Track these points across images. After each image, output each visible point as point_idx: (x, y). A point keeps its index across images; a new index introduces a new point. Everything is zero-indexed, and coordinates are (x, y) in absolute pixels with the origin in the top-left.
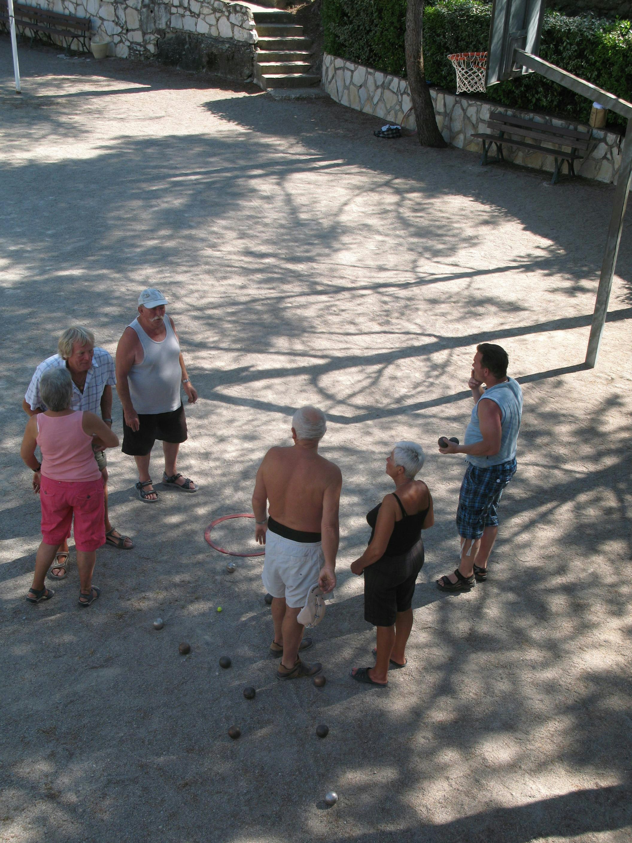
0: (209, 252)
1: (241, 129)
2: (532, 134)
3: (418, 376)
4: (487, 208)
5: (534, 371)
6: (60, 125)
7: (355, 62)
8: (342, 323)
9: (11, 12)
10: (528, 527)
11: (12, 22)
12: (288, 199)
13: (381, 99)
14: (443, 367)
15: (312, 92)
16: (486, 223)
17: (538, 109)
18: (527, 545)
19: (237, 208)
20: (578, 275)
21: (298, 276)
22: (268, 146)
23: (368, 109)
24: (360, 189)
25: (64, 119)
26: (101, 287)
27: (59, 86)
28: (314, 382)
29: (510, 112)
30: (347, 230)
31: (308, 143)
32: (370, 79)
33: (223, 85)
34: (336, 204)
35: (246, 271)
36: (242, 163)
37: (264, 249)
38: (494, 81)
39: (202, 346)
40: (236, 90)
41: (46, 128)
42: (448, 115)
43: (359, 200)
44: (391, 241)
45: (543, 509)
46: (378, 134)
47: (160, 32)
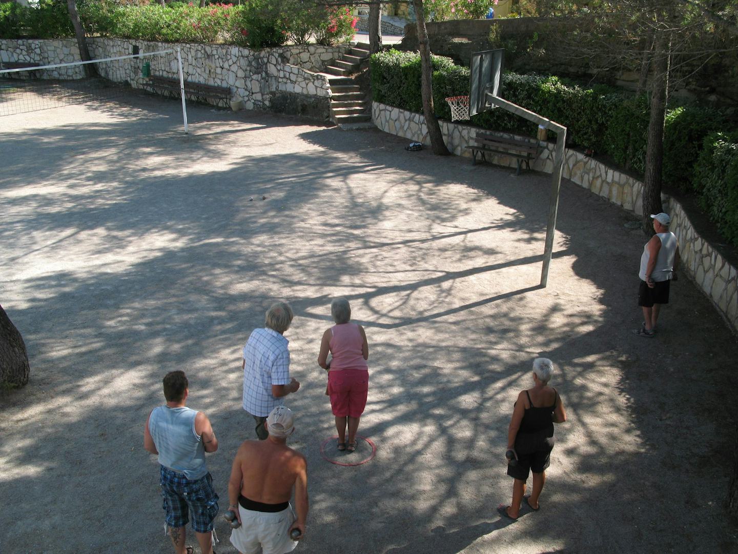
0: (302, 224)
1: (321, 149)
2: (502, 145)
3: (433, 297)
4: (476, 191)
5: (508, 291)
6: (209, 151)
7: (392, 106)
8: (386, 265)
9: (182, 86)
10: (503, 389)
11: (183, 92)
12: (350, 191)
13: (409, 128)
14: (449, 292)
15: (366, 125)
16: (474, 200)
17: (505, 130)
18: (503, 400)
19: (317, 196)
20: (533, 231)
21: (356, 238)
22: (336, 158)
23: (401, 134)
24: (395, 182)
25: (212, 147)
26: (234, 249)
27: (209, 129)
28: (366, 303)
29: (488, 133)
30: (387, 208)
31: (363, 155)
32: (402, 115)
33: (311, 123)
34: (380, 192)
35: (323, 236)
36: (322, 170)
37: (337, 221)
38: (474, 113)
39: (299, 283)
40: (319, 126)
41: (201, 153)
42: (450, 136)
43: (395, 189)
44: (416, 214)
45: (514, 377)
46: (408, 149)
47: (272, 93)
